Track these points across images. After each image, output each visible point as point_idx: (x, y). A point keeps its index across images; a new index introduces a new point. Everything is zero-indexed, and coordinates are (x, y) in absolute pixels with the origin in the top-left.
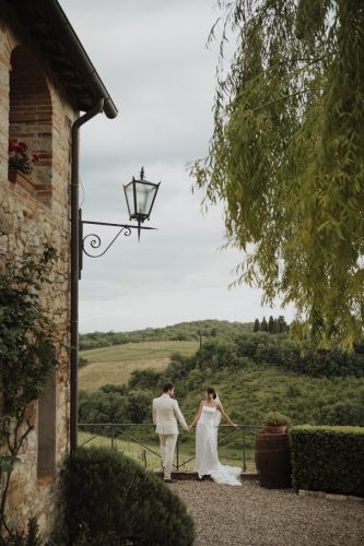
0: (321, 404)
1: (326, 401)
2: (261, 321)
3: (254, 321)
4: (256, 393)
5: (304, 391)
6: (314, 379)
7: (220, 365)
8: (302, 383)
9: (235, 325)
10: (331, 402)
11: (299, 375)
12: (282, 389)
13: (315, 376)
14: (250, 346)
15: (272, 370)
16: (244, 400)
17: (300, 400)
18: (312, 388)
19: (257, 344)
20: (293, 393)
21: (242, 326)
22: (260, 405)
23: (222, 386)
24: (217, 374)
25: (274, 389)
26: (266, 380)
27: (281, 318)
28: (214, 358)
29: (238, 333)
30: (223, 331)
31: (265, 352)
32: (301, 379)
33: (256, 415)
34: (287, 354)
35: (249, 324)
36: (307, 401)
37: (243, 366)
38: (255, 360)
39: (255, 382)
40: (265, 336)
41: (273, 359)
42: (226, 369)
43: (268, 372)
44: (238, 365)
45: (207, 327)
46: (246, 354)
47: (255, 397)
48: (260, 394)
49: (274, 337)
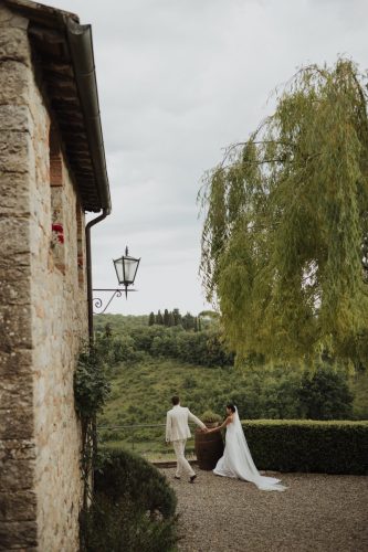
0: (217, 394)
1: (221, 390)
2: (156, 313)
3: (148, 314)
4: (153, 386)
5: (199, 381)
6: (210, 370)
7: (117, 360)
8: (198, 374)
9: (129, 318)
10: (226, 391)
11: (195, 366)
12: (179, 381)
13: (210, 367)
14: (147, 340)
15: (169, 363)
16: (141, 393)
17: (196, 391)
18: (208, 379)
19: (152, 337)
20: (190, 384)
21: (136, 319)
22: (157, 397)
23: (119, 381)
24: (114, 370)
25: (171, 381)
26: (163, 373)
27: (176, 311)
28: (111, 353)
29: (135, 327)
30: (117, 326)
31: (161, 345)
32: (196, 370)
33: (155, 407)
34: (182, 346)
35: (144, 317)
36: (204, 392)
37: (140, 359)
38: (151, 353)
39: (152, 375)
40: (161, 330)
41: (169, 351)
42: (122, 364)
43: (164, 364)
44: (135, 360)
45: (100, 321)
46: (142, 348)
47: (152, 390)
48: (157, 387)
49: (169, 330)
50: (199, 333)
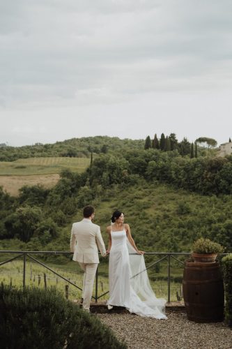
0: (211, 222)
1: (215, 219)
2: (152, 138)
3: (145, 139)
4: (146, 211)
5: (193, 209)
6: (204, 197)
7: (111, 182)
8: (193, 201)
9: (126, 142)
10: (220, 220)
11: (190, 193)
12: (172, 206)
13: (204, 194)
14: (141, 163)
15: (163, 188)
16: (134, 217)
17: (189, 218)
18: (202, 206)
19: (148, 161)
20: (183, 211)
21: (133, 143)
22: (151, 222)
23: (112, 203)
24: (108, 191)
25: (164, 206)
26: (156, 197)
27: (173, 136)
28: (105, 175)
29: (129, 150)
30: (113, 148)
31: (155, 169)
32: (191, 197)
33: (146, 233)
34: (177, 171)
35: (140, 141)
36: (198, 220)
37: (134, 183)
38: (146, 177)
39: (145, 200)
40: (156, 154)
41: (164, 176)
42: (116, 187)
43: (158, 190)
44: (130, 183)
45: (97, 143)
46: (136, 171)
47: (145, 214)
48: (151, 212)
49: (165, 154)
50: (194, 159)
